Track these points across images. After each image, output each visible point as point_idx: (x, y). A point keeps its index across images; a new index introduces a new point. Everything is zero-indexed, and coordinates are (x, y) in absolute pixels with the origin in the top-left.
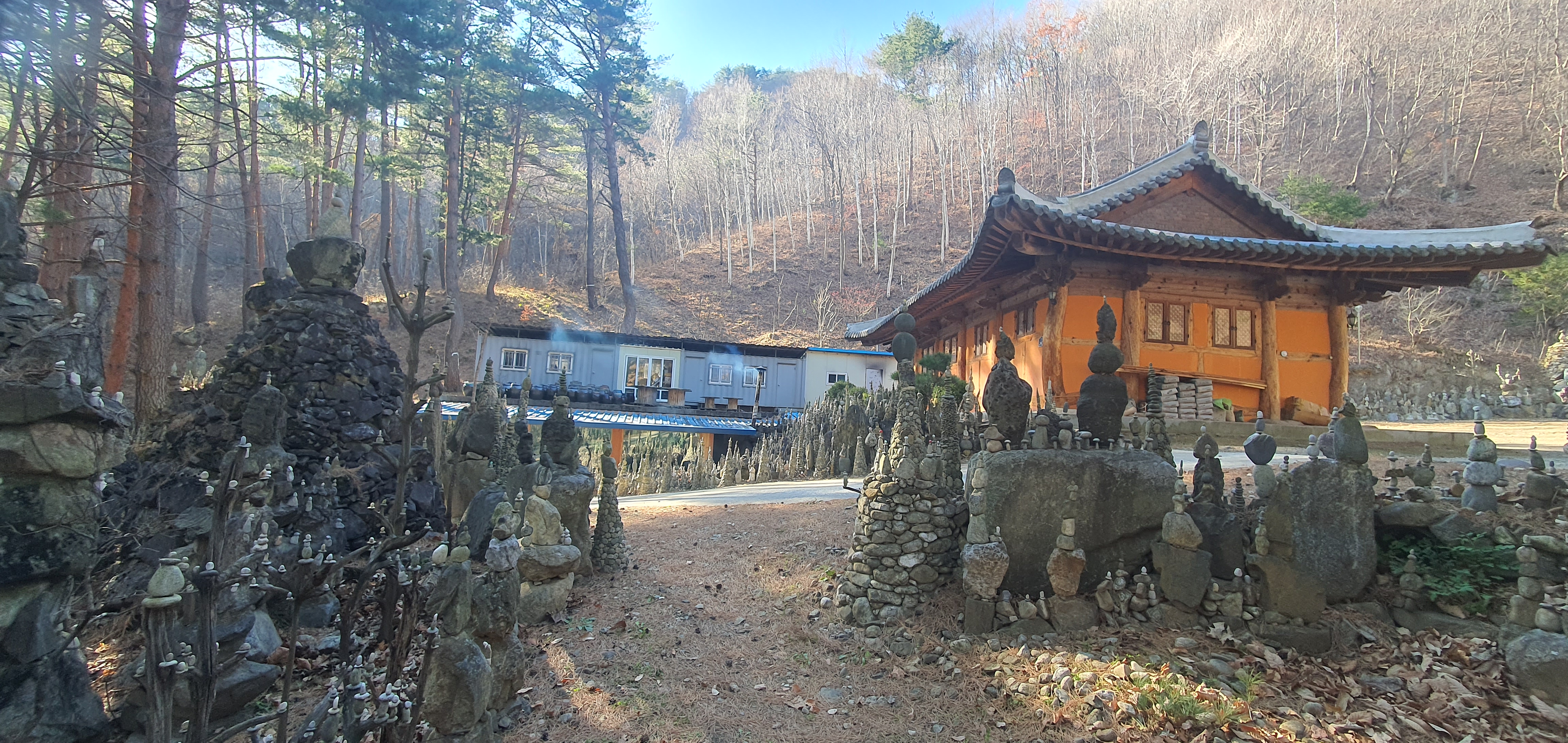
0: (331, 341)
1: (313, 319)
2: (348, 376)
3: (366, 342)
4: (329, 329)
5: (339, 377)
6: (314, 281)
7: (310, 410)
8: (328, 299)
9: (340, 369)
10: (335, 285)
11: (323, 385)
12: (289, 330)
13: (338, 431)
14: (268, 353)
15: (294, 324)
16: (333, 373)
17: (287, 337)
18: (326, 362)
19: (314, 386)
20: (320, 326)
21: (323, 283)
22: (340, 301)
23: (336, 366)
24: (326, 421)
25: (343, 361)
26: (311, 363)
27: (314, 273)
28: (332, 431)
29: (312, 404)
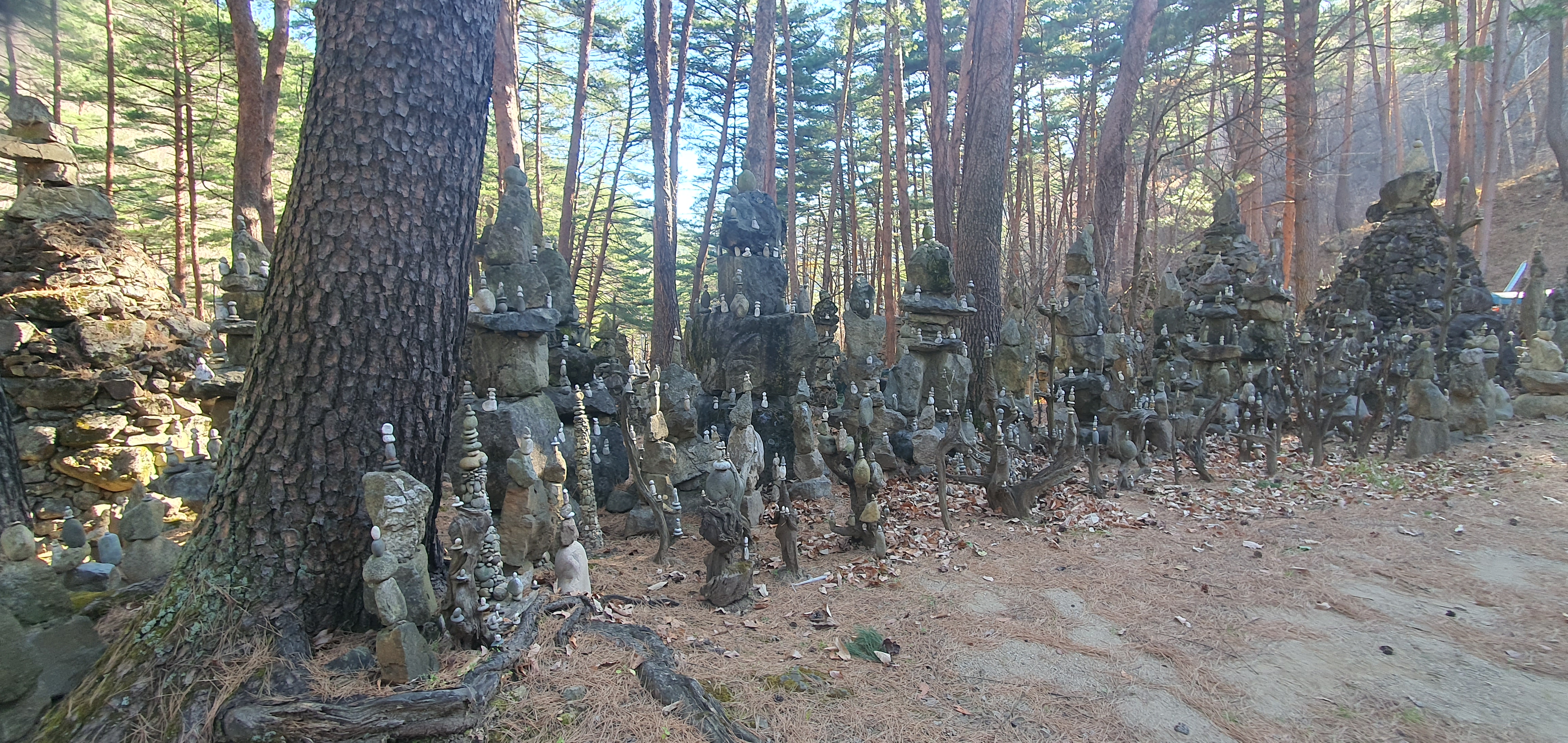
0: (1410, 245)
1: (1398, 233)
2: (1423, 267)
3: (1438, 243)
4: (1409, 238)
5: (1415, 269)
6: (1399, 206)
7: (1394, 292)
8: (1409, 216)
9: (1416, 264)
10: (1415, 205)
11: (1404, 275)
12: (1380, 243)
13: (1414, 305)
14: (1366, 259)
15: (1383, 239)
16: (1411, 266)
17: (1378, 248)
18: (1406, 260)
19: (1397, 277)
20: (1401, 237)
21: (1406, 205)
22: (1419, 216)
23: (1413, 262)
24: (1404, 298)
25: (1419, 258)
26: (1395, 262)
27: (1398, 200)
28: (1409, 305)
29: (1396, 289)
